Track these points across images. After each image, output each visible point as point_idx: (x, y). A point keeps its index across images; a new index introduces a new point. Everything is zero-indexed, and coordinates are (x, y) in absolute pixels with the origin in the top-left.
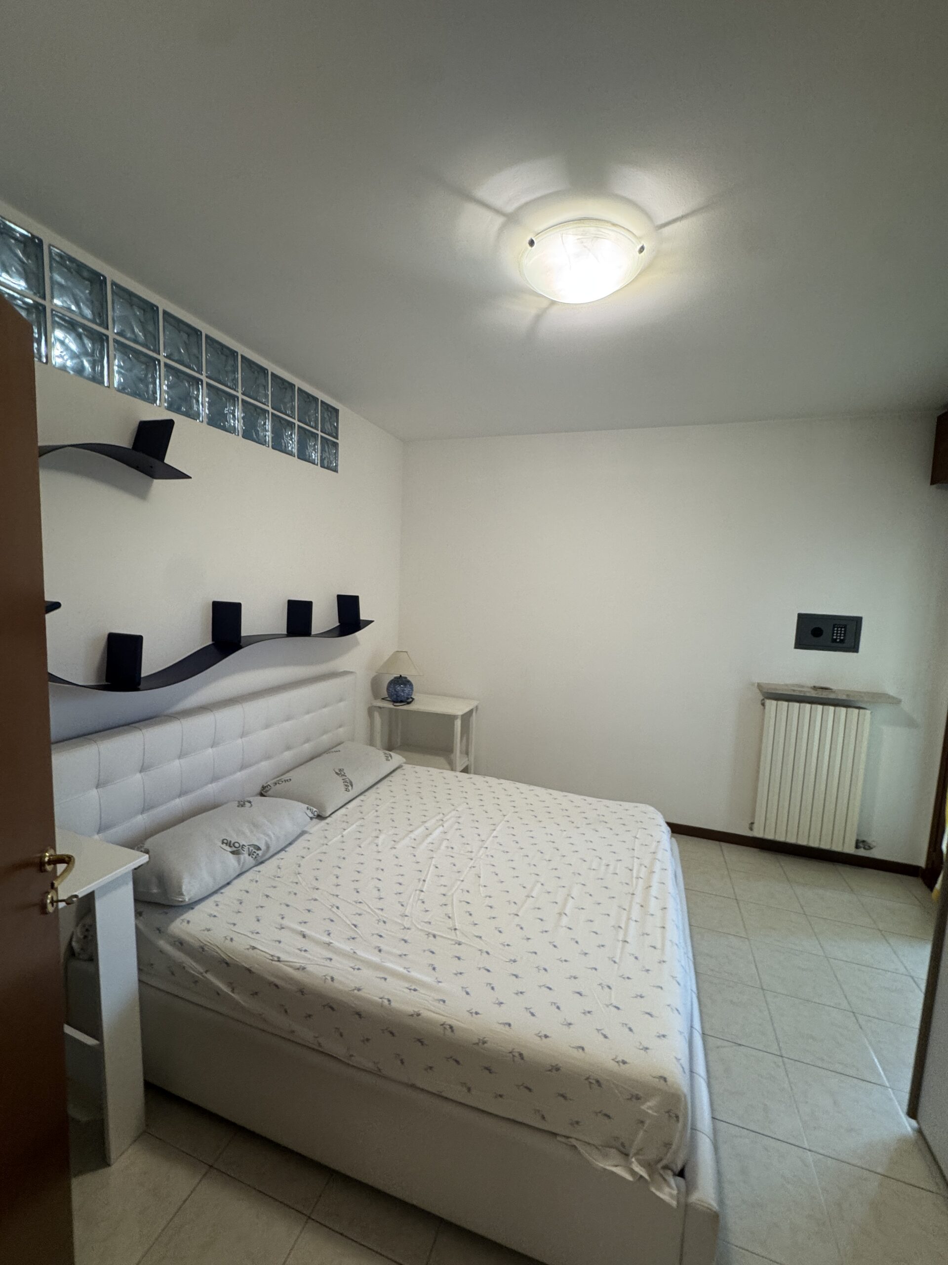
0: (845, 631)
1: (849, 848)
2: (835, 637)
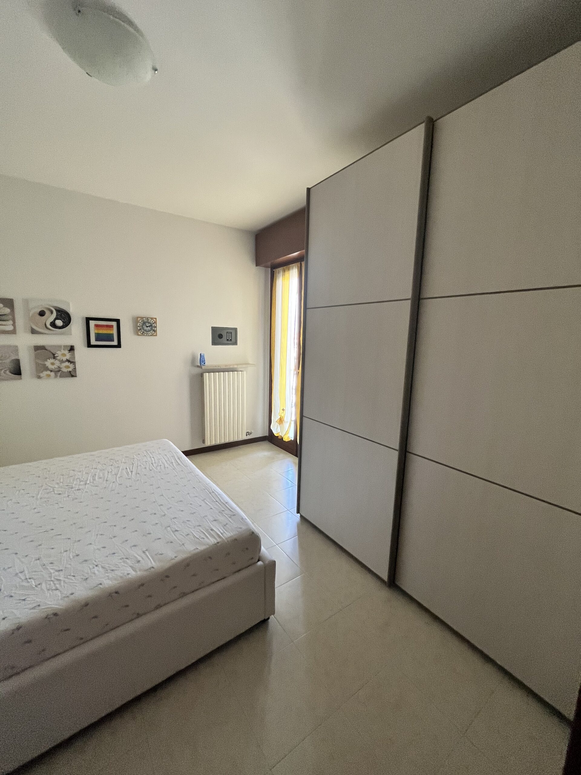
0: (231, 335)
1: (245, 437)
2: (228, 338)
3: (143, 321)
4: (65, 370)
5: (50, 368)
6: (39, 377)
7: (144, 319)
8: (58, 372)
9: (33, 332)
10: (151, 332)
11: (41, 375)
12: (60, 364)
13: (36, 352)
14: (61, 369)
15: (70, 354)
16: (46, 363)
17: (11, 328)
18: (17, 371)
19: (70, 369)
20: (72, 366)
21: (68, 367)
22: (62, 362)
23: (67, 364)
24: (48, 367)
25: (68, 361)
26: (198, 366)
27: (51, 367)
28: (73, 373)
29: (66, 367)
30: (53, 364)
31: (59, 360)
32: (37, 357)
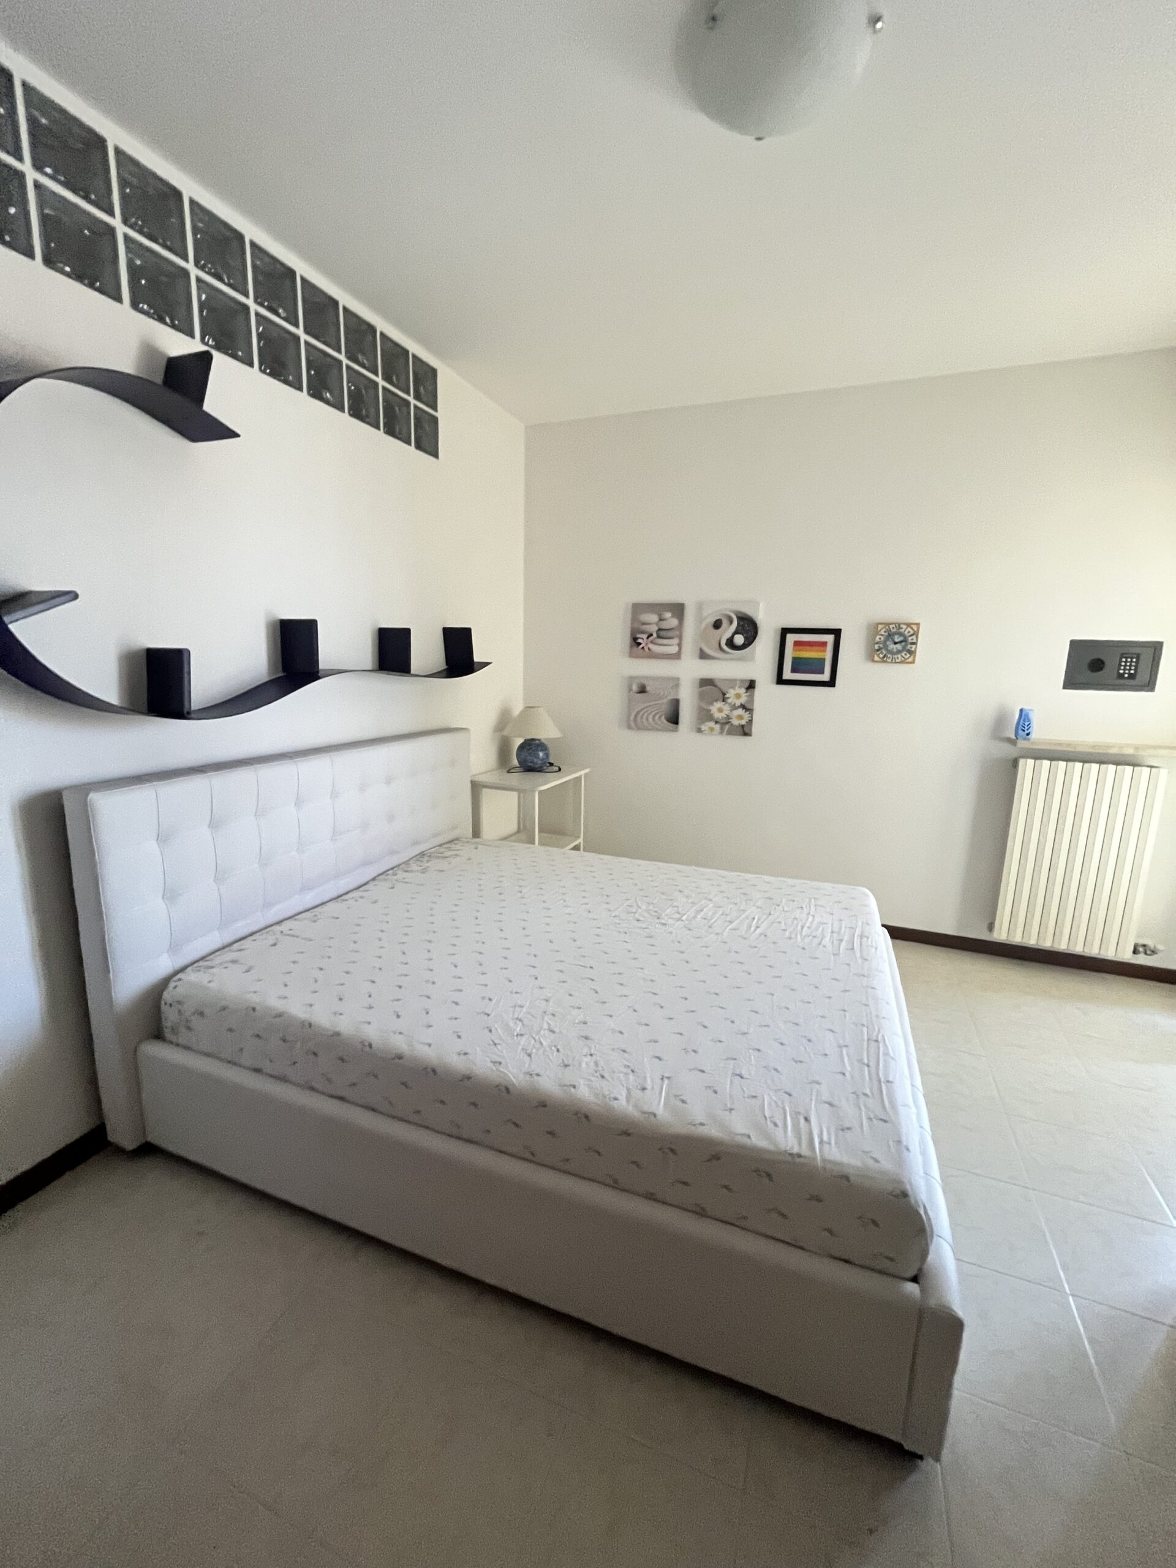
0: (1137, 662)
1: (1126, 955)
2: (1121, 672)
3: (888, 631)
4: (736, 722)
5: (715, 717)
6: (699, 731)
7: (891, 626)
8: (726, 726)
9: (703, 655)
10: (903, 654)
11: (703, 728)
12: (729, 712)
13: (700, 689)
14: (730, 720)
15: (747, 694)
16: (711, 708)
17: (674, 649)
18: (674, 719)
19: (743, 722)
20: (746, 716)
21: (740, 717)
22: (734, 707)
23: (740, 711)
24: (712, 714)
25: (743, 707)
26: (1009, 740)
27: (718, 715)
28: (746, 730)
29: (738, 718)
30: (720, 710)
31: (730, 704)
32: (702, 697)
